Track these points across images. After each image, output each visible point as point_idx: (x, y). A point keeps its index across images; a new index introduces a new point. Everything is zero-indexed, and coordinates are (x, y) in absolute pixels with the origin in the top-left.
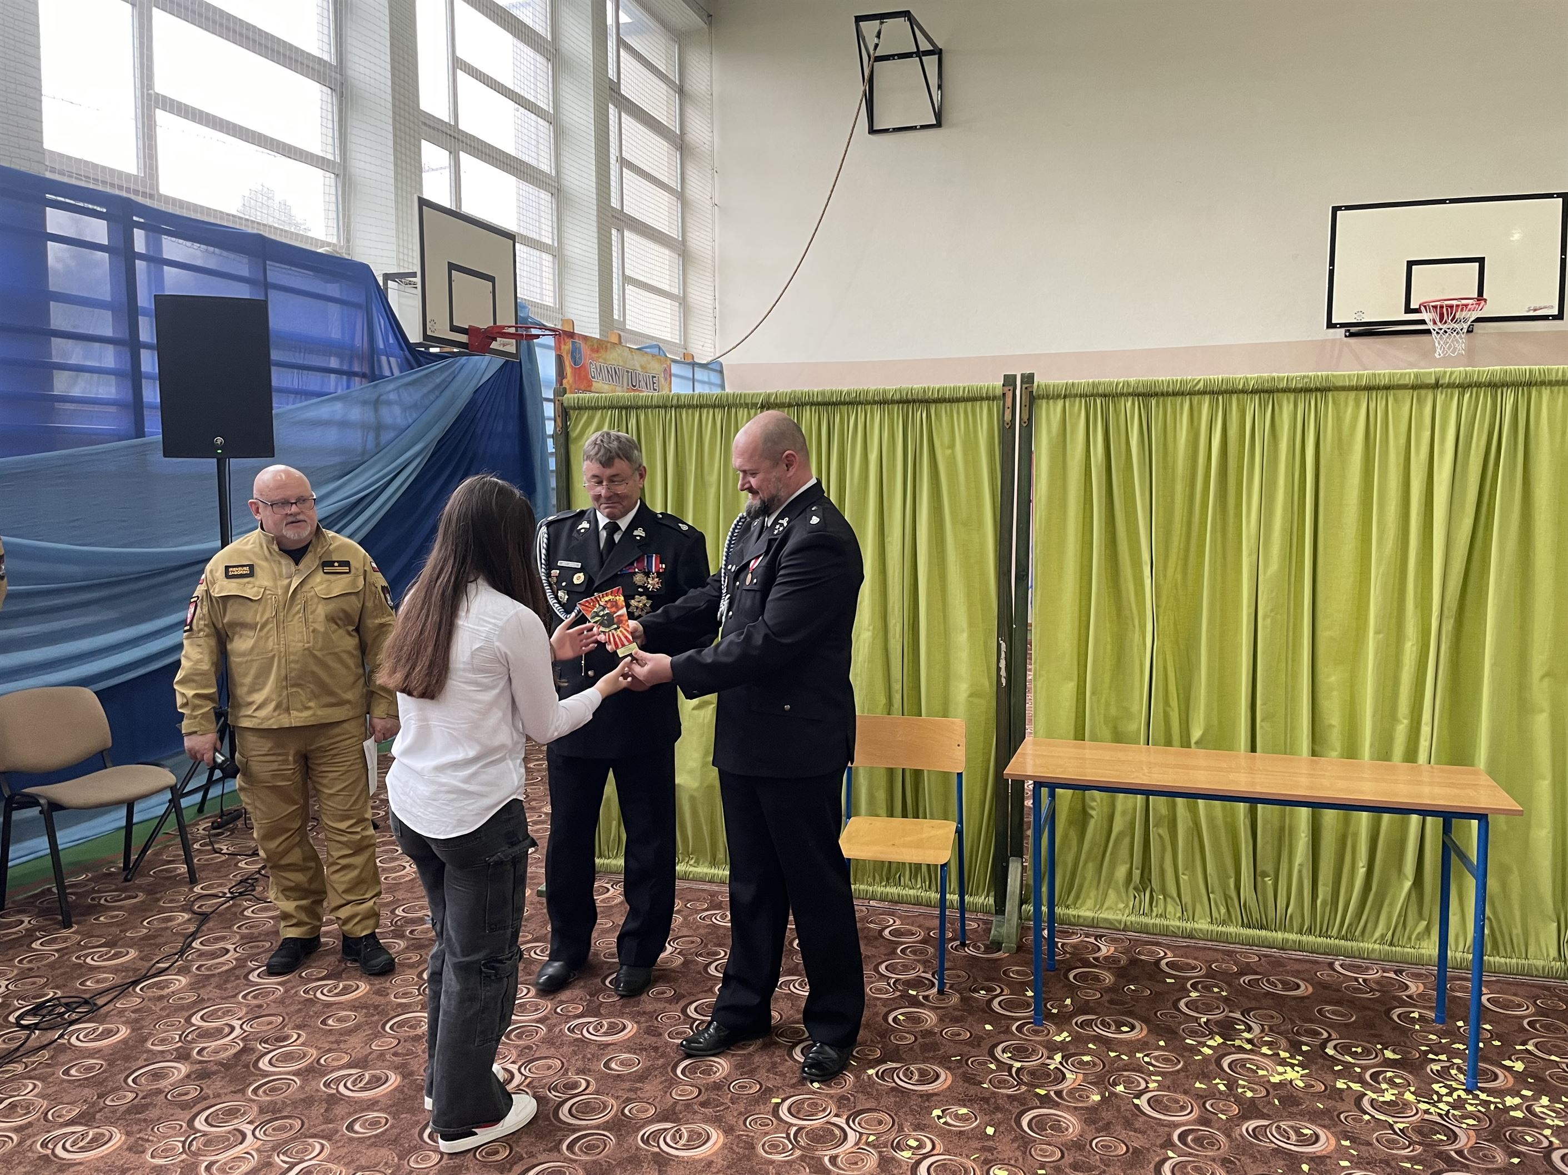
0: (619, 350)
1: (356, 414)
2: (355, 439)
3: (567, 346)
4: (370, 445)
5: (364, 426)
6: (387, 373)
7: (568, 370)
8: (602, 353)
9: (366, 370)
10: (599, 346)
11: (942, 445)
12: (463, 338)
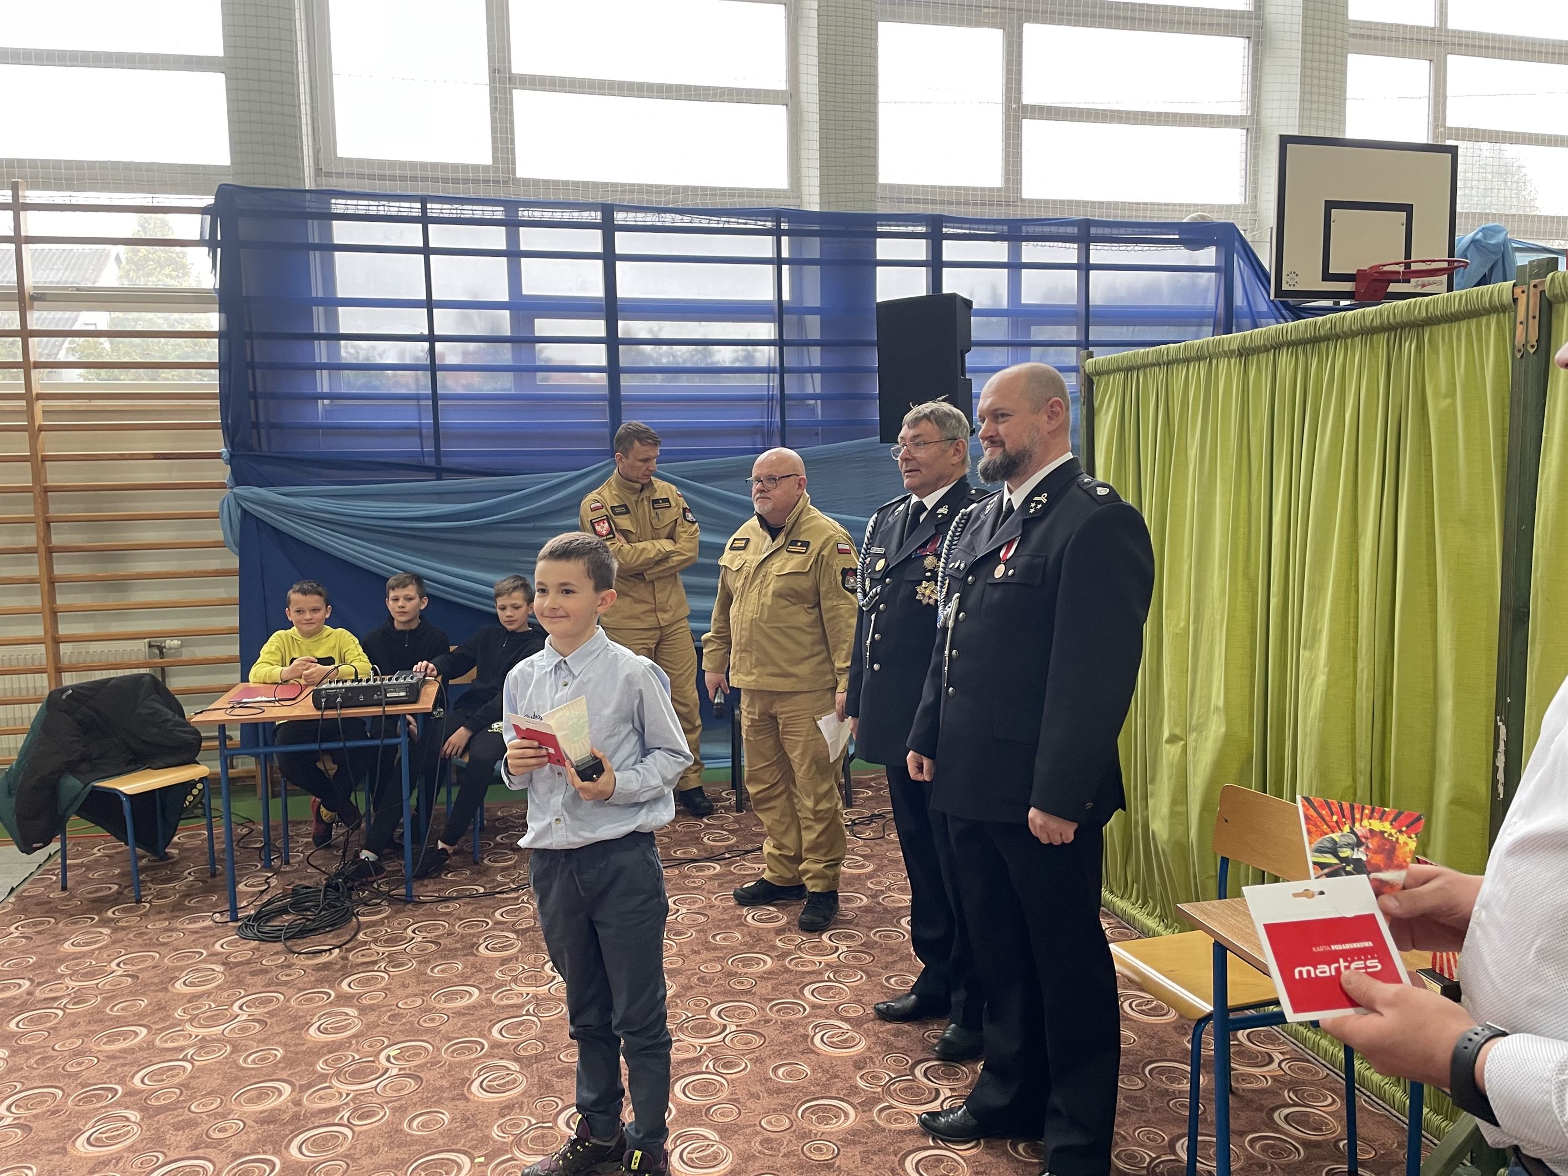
11: (1435, 393)
12: (1348, 286)
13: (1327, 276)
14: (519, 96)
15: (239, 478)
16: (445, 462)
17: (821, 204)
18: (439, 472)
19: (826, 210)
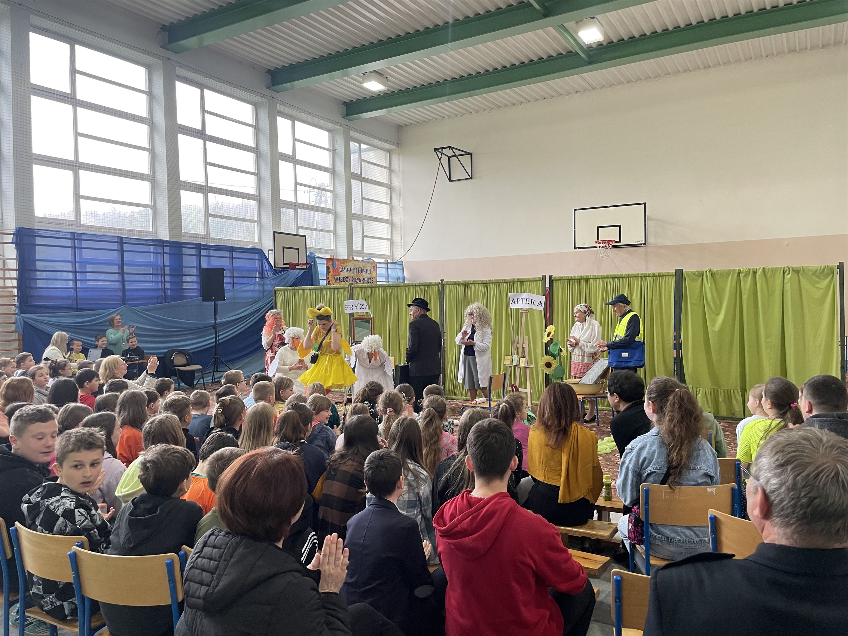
0: (352, 262)
1: (257, 287)
2: (256, 294)
3: (331, 263)
4: (261, 296)
5: (259, 291)
6: (267, 276)
7: (331, 270)
8: (345, 264)
9: (260, 276)
10: (344, 261)
12: (288, 266)
13: (284, 264)
14: (82, 201)
15: (22, 312)
16: (79, 306)
17: (169, 238)
18: (77, 309)
19: (172, 240)
